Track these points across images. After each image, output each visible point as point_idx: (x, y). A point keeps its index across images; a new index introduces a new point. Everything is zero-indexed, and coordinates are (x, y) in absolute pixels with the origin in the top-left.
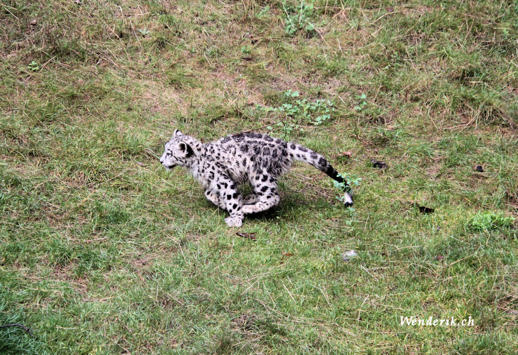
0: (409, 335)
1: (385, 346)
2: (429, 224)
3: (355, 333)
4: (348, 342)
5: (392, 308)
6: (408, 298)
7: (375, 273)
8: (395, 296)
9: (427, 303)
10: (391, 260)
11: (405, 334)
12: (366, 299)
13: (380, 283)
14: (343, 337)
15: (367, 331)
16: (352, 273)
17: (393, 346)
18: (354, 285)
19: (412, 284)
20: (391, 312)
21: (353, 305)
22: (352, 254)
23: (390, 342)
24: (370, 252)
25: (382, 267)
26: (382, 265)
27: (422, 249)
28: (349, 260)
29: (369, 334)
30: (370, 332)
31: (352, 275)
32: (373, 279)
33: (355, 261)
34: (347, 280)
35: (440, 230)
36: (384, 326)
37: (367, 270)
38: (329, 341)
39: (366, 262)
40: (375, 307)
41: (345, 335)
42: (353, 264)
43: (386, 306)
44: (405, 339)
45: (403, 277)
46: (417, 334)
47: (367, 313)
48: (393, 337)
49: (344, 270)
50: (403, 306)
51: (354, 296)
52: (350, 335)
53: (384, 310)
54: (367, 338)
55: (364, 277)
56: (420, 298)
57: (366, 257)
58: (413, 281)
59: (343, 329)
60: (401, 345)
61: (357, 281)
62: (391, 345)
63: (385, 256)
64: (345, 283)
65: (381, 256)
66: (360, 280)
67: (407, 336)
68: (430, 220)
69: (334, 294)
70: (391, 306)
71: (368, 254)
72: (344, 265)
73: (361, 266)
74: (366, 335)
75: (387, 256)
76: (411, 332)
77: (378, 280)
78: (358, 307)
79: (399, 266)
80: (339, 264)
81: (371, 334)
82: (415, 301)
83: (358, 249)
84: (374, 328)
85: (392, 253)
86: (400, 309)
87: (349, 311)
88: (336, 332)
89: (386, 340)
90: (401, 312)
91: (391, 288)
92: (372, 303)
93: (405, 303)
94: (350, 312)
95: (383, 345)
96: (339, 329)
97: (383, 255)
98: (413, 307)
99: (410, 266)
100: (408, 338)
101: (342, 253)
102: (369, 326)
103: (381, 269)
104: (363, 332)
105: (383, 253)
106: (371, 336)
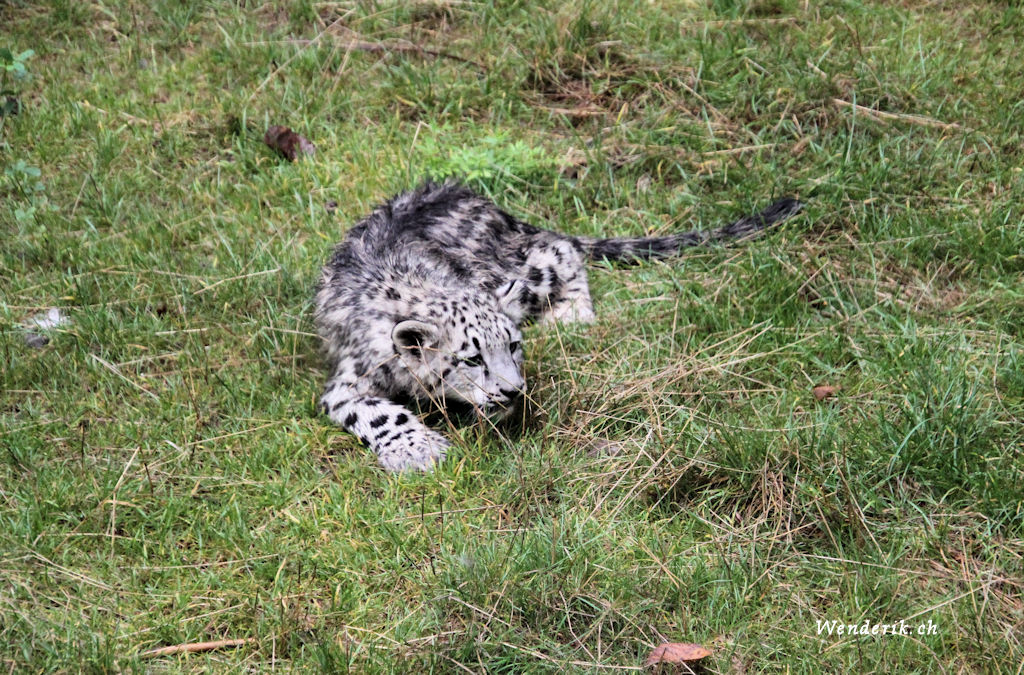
0: (288, 564)
1: (213, 608)
2: (297, 196)
3: (107, 579)
4: (87, 612)
5: (218, 482)
6: (267, 446)
7: (142, 377)
8: (221, 443)
9: (331, 453)
10: (192, 327)
11: (276, 561)
12: (129, 464)
13: (167, 405)
14: (69, 597)
15: (145, 567)
16: (66, 384)
17: (241, 606)
18: (77, 422)
19: (274, 396)
20: (217, 497)
21: (85, 490)
22: (53, 320)
23: (230, 591)
24: (116, 309)
25: (165, 355)
26: (163, 345)
27: (288, 279)
28: (47, 341)
29: (157, 575)
30: (158, 569)
31: (65, 391)
32: (140, 397)
33: (69, 343)
34: (50, 410)
35: (337, 210)
36: (201, 545)
37: (114, 367)
38: (24, 615)
39: (106, 343)
40: (161, 487)
41: (74, 591)
42: (63, 355)
43: (197, 480)
44: (277, 577)
45: (240, 377)
46: (314, 557)
47: (139, 508)
48: (237, 576)
49: (35, 378)
50: (255, 472)
51: (87, 457)
52: (90, 589)
53: (194, 492)
54: (150, 589)
55: (108, 392)
56: (305, 442)
57: (105, 325)
58: (276, 388)
59: (66, 571)
60: (267, 597)
61: (88, 410)
62: (235, 602)
63: (168, 315)
64: (45, 420)
65: (154, 316)
66: (95, 405)
67: (281, 567)
68: (297, 184)
69: (15, 461)
70: (216, 478)
71: (110, 315)
72: (35, 360)
73: (92, 359)
74: (144, 581)
75: (175, 315)
76: (291, 555)
77: (156, 398)
78: (106, 494)
79: (221, 344)
80: (15, 358)
81: (161, 575)
82: (292, 452)
83: (73, 303)
84: (167, 556)
85: (190, 305)
86: (246, 481)
87: (76, 509)
88: (43, 585)
89: (215, 587)
90: (252, 494)
91: (207, 419)
92: (152, 475)
93: (258, 462)
94: (79, 512)
95: (208, 605)
96: (51, 572)
97: (161, 312)
98: (286, 473)
99: (259, 339)
100: (287, 573)
101: (18, 320)
102: (150, 551)
103: (162, 361)
104: (134, 572)
105: (160, 305)
106: (163, 581)
